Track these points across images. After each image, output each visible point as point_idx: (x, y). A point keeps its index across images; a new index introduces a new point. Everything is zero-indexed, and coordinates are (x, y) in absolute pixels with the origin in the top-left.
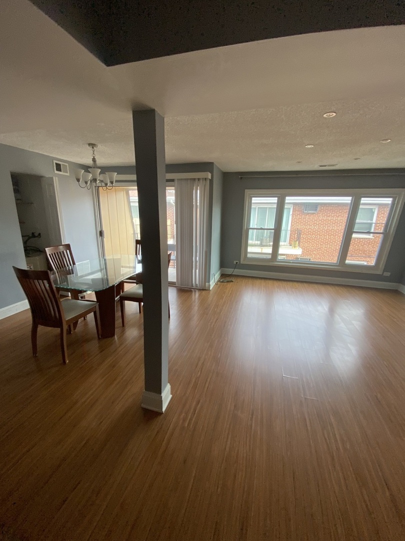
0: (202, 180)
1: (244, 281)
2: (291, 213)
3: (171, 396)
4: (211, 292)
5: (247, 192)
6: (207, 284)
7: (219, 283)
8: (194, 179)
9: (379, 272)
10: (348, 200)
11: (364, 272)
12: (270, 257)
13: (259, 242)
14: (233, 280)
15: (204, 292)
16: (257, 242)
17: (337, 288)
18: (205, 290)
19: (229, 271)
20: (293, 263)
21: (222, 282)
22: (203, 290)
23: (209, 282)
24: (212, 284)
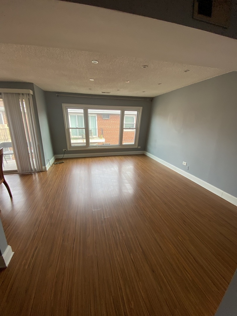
0: (25, 95)
1: (71, 161)
2: (96, 119)
3: (13, 253)
4: (47, 172)
5: (64, 105)
6: (43, 167)
7: (53, 165)
8: (19, 94)
9: (136, 147)
10: (119, 112)
11: (131, 147)
12: (85, 145)
13: (81, 137)
14: (64, 162)
15: (41, 173)
16: (79, 137)
17: (120, 157)
18: (43, 171)
19: (61, 156)
20: (98, 147)
21: (56, 164)
22: (41, 172)
23: (45, 165)
24: (48, 167)
